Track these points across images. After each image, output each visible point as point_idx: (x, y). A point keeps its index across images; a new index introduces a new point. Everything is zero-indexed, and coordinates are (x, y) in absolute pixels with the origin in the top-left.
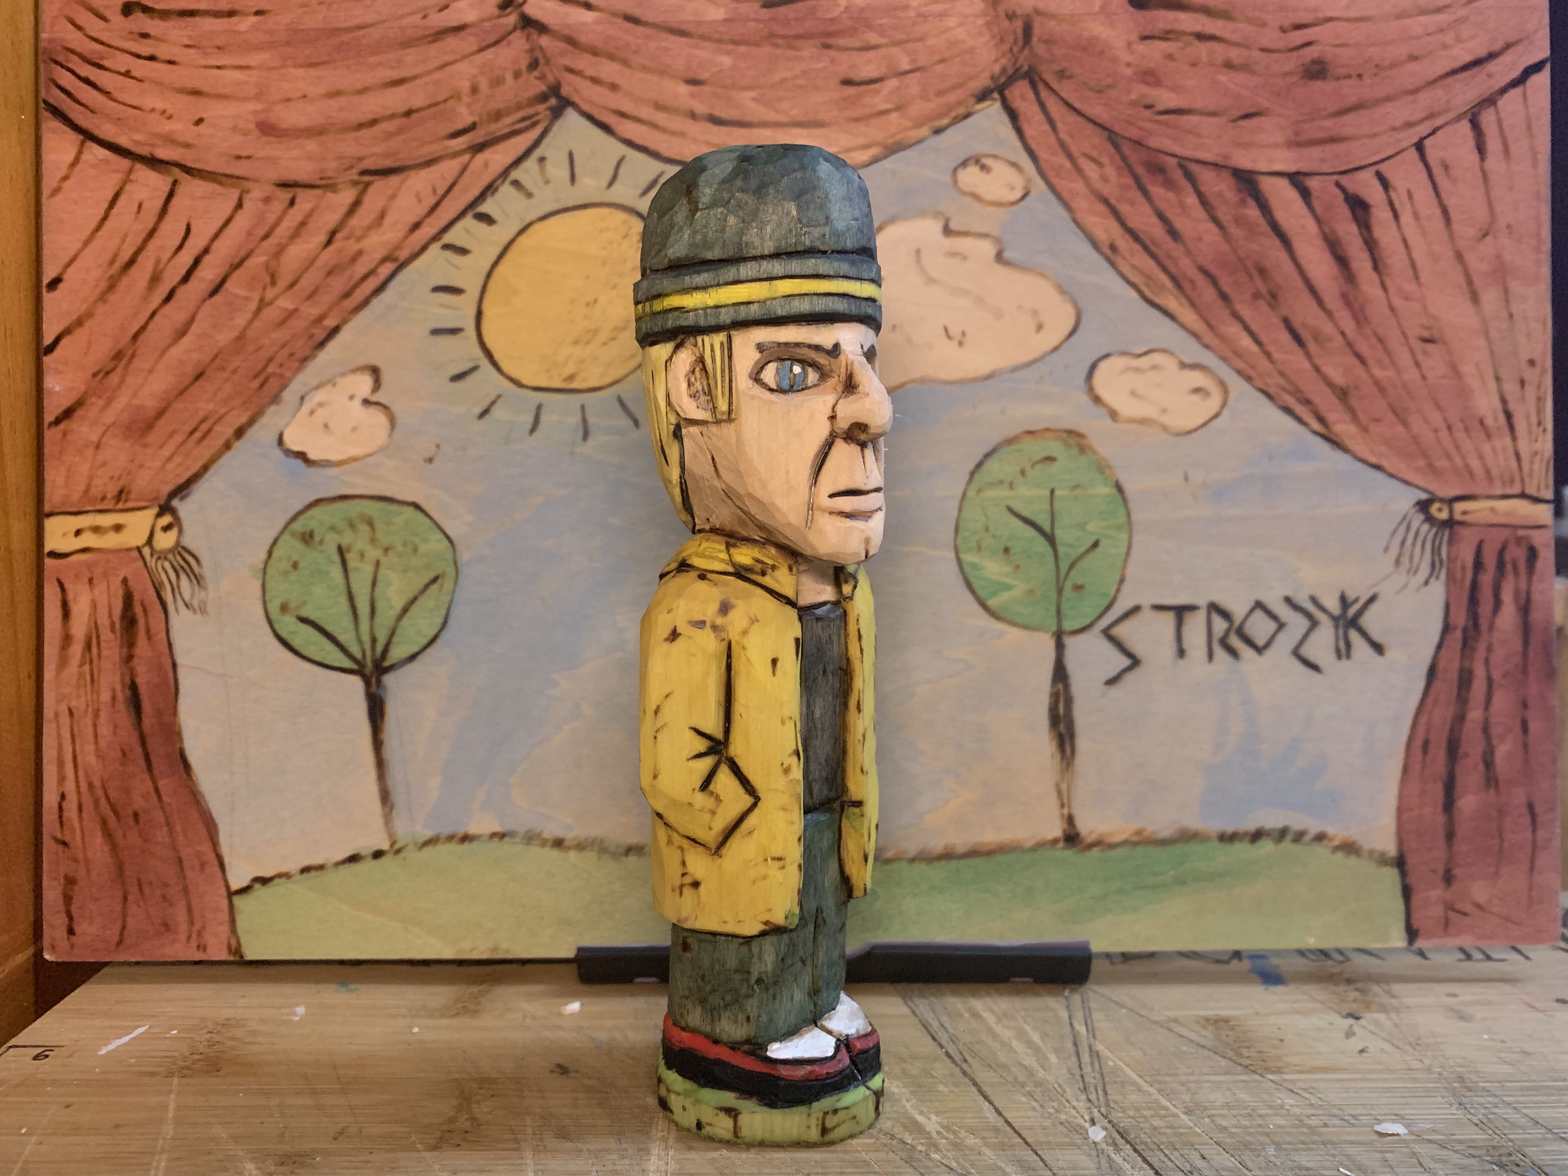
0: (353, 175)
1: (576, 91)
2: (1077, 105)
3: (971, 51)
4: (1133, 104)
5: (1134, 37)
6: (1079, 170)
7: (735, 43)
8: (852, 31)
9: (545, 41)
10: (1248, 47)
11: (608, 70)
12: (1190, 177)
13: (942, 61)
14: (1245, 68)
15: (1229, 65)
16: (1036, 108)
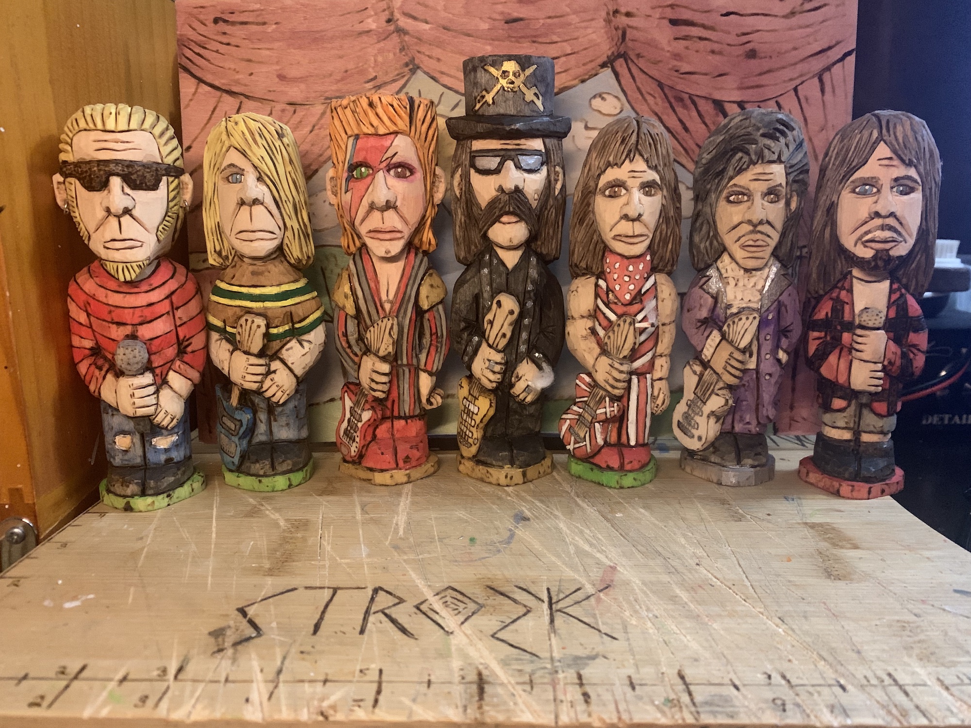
0: (322, 100)
1: (422, 61)
2: (645, 70)
3: (598, 45)
4: (670, 69)
5: (672, 38)
6: (645, 100)
7: (493, 40)
8: (546, 35)
9: (407, 38)
10: (722, 43)
11: (437, 52)
12: (694, 103)
13: (585, 49)
14: (720, 53)
15: (713, 52)
16: (626, 71)
